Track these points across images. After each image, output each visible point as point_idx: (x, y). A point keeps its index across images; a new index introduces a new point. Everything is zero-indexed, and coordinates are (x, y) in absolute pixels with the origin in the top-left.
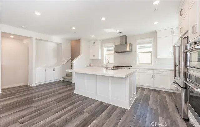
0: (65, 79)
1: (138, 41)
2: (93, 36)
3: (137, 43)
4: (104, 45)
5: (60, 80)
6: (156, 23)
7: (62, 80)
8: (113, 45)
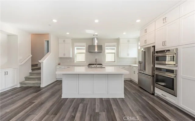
0: (25, 84)
1: (106, 44)
2: (68, 33)
3: (105, 45)
4: (75, 44)
5: (16, 87)
6: (124, 33)
7: (19, 86)
8: (85, 45)
